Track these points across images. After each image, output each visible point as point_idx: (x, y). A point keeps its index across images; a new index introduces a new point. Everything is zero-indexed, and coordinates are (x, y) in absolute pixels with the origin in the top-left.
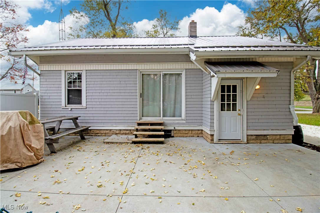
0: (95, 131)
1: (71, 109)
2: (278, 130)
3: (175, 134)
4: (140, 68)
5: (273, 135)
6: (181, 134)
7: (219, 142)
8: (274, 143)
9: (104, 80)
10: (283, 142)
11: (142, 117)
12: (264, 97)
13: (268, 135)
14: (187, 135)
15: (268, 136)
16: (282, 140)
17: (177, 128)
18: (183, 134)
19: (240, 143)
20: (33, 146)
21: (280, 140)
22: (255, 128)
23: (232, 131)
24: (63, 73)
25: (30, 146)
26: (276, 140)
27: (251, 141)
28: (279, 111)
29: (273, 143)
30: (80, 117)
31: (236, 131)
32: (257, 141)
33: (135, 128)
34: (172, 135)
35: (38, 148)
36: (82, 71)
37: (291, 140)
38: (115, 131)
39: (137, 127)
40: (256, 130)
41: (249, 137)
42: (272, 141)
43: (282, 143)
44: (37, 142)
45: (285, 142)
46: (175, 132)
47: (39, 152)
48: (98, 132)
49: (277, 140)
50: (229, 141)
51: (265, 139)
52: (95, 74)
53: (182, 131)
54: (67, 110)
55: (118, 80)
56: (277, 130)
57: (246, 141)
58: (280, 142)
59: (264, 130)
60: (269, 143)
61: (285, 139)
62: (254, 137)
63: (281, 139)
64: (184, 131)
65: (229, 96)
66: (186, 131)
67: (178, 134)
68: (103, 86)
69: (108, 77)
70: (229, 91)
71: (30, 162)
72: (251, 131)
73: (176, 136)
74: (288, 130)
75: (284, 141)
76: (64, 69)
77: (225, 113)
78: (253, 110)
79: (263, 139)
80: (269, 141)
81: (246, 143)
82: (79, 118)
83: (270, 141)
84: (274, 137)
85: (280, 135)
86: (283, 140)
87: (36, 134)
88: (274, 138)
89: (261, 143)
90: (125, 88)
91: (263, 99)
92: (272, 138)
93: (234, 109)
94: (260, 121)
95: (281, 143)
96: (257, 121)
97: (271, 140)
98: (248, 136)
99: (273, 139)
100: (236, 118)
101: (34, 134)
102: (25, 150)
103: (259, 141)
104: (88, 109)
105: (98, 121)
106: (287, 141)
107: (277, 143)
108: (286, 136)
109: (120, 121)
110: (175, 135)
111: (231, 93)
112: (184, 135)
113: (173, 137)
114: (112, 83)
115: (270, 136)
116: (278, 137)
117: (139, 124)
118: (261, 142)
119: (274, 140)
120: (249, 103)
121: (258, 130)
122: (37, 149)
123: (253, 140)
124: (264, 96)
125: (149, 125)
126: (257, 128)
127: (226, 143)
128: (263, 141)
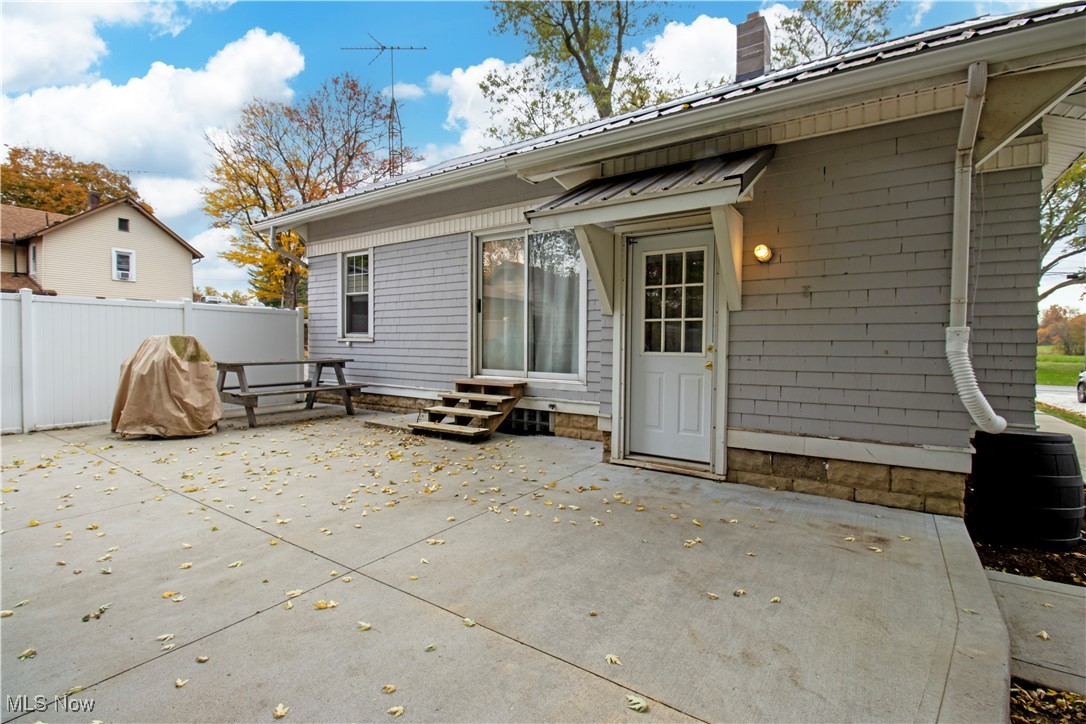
0: (388, 399)
1: (351, 343)
2: (878, 442)
3: (559, 426)
4: (474, 228)
5: (852, 462)
6: (574, 427)
7: (626, 462)
8: (858, 498)
9: (403, 268)
10: (906, 504)
11: (483, 367)
12: (808, 293)
13: (826, 460)
14: (592, 432)
15: (827, 466)
16: (899, 491)
17: (561, 408)
18: (581, 428)
19: (697, 473)
20: (186, 400)
21: (890, 490)
22: (765, 424)
23: (682, 427)
24: (339, 257)
25: (181, 400)
26: (868, 487)
27: (748, 476)
28: (887, 355)
29: (854, 500)
30: (352, 360)
31: (698, 430)
32: (772, 478)
33: (439, 396)
34: (551, 429)
35: (196, 406)
36: (367, 250)
37: (957, 499)
38: (423, 402)
39: (455, 394)
40: (767, 432)
41: (739, 458)
42: (846, 490)
43: (897, 504)
44: (200, 395)
45: (918, 506)
46: (558, 419)
47: (201, 416)
48: (393, 402)
49: (874, 486)
50: (661, 463)
51: (810, 473)
52: (389, 255)
53: (576, 418)
54: (343, 345)
55: (428, 265)
56: (870, 441)
57: (721, 468)
58: (889, 498)
59: (804, 435)
60: (829, 494)
61: (921, 489)
62: (760, 460)
63: (895, 487)
64: (582, 419)
65: (673, 295)
66: (590, 419)
67: (567, 426)
68: (402, 283)
69: (412, 260)
70: (673, 276)
71: (177, 428)
72: (744, 433)
73: (560, 433)
74: (932, 448)
75: (910, 497)
76: (341, 250)
77: (660, 357)
78: (758, 349)
79: (803, 476)
80: (832, 486)
81: (724, 478)
82: (347, 364)
83: (838, 488)
84: (856, 472)
85: (892, 467)
86: (908, 493)
87: (200, 381)
88: (856, 474)
89: (790, 489)
90: (442, 287)
91: (804, 302)
92: (847, 476)
93: (693, 346)
94: (787, 394)
95: (890, 503)
96: (773, 394)
97: (840, 483)
98: (733, 452)
99: (851, 481)
100: (699, 381)
101: (196, 380)
102: (169, 406)
103: (785, 480)
104: (376, 344)
105: (403, 375)
106: (930, 502)
107: (871, 500)
108: (924, 477)
109: (431, 377)
110: (558, 430)
111: (680, 282)
112: (584, 431)
113: (553, 434)
114: (418, 274)
115: (837, 465)
116: (882, 474)
117: (463, 388)
118: (795, 484)
119: (855, 484)
120: (737, 320)
121: (777, 433)
122: (196, 409)
123: (755, 470)
124: (806, 287)
125: (483, 390)
126: (773, 424)
127: (648, 466)
128: (800, 483)
